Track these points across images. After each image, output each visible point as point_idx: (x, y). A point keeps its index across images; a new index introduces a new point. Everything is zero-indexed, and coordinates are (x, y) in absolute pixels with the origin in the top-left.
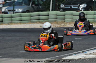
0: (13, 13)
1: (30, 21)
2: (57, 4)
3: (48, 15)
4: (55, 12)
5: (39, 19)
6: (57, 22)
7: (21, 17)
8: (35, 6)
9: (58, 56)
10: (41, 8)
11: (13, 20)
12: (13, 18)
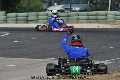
0: (69, 11)
1: (88, 20)
2: (116, 4)
3: (107, 15)
4: (113, 12)
5: (97, 19)
6: (116, 22)
7: (78, 16)
8: (93, 5)
9: (116, 59)
10: (99, 7)
11: (69, 19)
12: (70, 17)
